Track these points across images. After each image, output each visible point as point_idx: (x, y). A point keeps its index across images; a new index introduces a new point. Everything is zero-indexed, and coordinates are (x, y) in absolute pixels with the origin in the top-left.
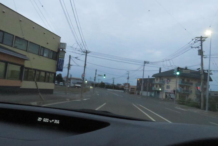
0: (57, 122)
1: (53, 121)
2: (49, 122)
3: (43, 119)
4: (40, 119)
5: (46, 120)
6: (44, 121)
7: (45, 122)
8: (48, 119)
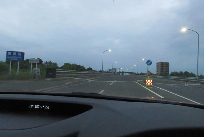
0: (47, 107)
1: (44, 107)
2: (40, 108)
3: (34, 106)
4: (31, 106)
5: (37, 107)
6: (35, 107)
8: (39, 106)
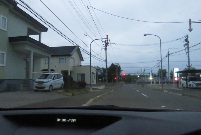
0: (73, 120)
1: (70, 120)
2: (67, 121)
3: (61, 120)
4: (58, 120)
5: (64, 120)
7: (63, 122)
8: (66, 119)
